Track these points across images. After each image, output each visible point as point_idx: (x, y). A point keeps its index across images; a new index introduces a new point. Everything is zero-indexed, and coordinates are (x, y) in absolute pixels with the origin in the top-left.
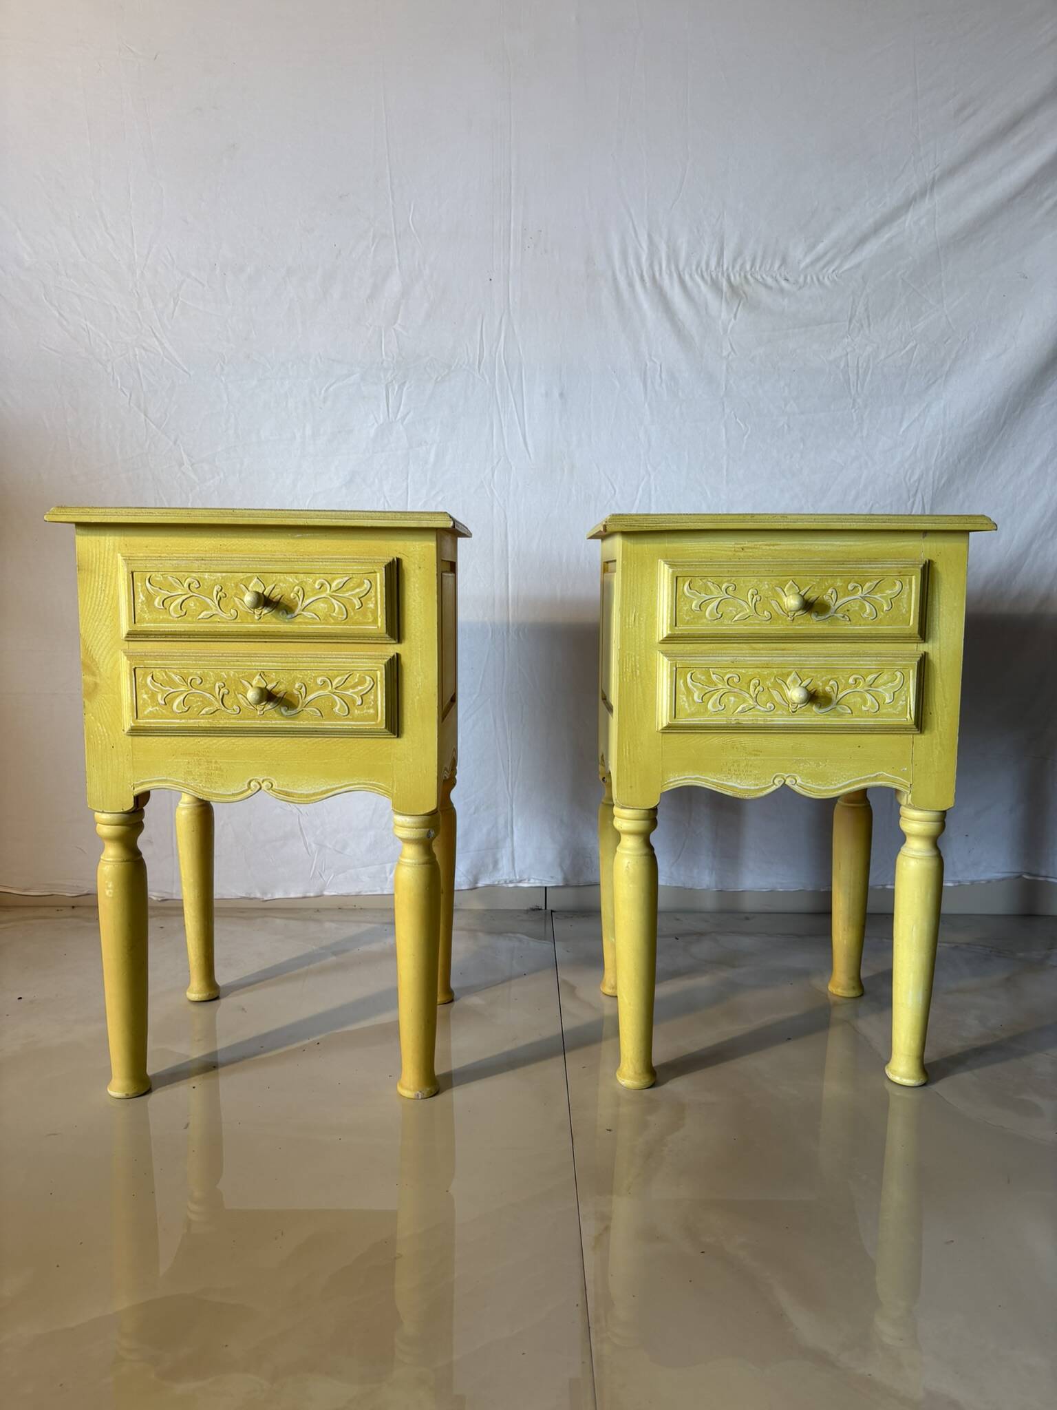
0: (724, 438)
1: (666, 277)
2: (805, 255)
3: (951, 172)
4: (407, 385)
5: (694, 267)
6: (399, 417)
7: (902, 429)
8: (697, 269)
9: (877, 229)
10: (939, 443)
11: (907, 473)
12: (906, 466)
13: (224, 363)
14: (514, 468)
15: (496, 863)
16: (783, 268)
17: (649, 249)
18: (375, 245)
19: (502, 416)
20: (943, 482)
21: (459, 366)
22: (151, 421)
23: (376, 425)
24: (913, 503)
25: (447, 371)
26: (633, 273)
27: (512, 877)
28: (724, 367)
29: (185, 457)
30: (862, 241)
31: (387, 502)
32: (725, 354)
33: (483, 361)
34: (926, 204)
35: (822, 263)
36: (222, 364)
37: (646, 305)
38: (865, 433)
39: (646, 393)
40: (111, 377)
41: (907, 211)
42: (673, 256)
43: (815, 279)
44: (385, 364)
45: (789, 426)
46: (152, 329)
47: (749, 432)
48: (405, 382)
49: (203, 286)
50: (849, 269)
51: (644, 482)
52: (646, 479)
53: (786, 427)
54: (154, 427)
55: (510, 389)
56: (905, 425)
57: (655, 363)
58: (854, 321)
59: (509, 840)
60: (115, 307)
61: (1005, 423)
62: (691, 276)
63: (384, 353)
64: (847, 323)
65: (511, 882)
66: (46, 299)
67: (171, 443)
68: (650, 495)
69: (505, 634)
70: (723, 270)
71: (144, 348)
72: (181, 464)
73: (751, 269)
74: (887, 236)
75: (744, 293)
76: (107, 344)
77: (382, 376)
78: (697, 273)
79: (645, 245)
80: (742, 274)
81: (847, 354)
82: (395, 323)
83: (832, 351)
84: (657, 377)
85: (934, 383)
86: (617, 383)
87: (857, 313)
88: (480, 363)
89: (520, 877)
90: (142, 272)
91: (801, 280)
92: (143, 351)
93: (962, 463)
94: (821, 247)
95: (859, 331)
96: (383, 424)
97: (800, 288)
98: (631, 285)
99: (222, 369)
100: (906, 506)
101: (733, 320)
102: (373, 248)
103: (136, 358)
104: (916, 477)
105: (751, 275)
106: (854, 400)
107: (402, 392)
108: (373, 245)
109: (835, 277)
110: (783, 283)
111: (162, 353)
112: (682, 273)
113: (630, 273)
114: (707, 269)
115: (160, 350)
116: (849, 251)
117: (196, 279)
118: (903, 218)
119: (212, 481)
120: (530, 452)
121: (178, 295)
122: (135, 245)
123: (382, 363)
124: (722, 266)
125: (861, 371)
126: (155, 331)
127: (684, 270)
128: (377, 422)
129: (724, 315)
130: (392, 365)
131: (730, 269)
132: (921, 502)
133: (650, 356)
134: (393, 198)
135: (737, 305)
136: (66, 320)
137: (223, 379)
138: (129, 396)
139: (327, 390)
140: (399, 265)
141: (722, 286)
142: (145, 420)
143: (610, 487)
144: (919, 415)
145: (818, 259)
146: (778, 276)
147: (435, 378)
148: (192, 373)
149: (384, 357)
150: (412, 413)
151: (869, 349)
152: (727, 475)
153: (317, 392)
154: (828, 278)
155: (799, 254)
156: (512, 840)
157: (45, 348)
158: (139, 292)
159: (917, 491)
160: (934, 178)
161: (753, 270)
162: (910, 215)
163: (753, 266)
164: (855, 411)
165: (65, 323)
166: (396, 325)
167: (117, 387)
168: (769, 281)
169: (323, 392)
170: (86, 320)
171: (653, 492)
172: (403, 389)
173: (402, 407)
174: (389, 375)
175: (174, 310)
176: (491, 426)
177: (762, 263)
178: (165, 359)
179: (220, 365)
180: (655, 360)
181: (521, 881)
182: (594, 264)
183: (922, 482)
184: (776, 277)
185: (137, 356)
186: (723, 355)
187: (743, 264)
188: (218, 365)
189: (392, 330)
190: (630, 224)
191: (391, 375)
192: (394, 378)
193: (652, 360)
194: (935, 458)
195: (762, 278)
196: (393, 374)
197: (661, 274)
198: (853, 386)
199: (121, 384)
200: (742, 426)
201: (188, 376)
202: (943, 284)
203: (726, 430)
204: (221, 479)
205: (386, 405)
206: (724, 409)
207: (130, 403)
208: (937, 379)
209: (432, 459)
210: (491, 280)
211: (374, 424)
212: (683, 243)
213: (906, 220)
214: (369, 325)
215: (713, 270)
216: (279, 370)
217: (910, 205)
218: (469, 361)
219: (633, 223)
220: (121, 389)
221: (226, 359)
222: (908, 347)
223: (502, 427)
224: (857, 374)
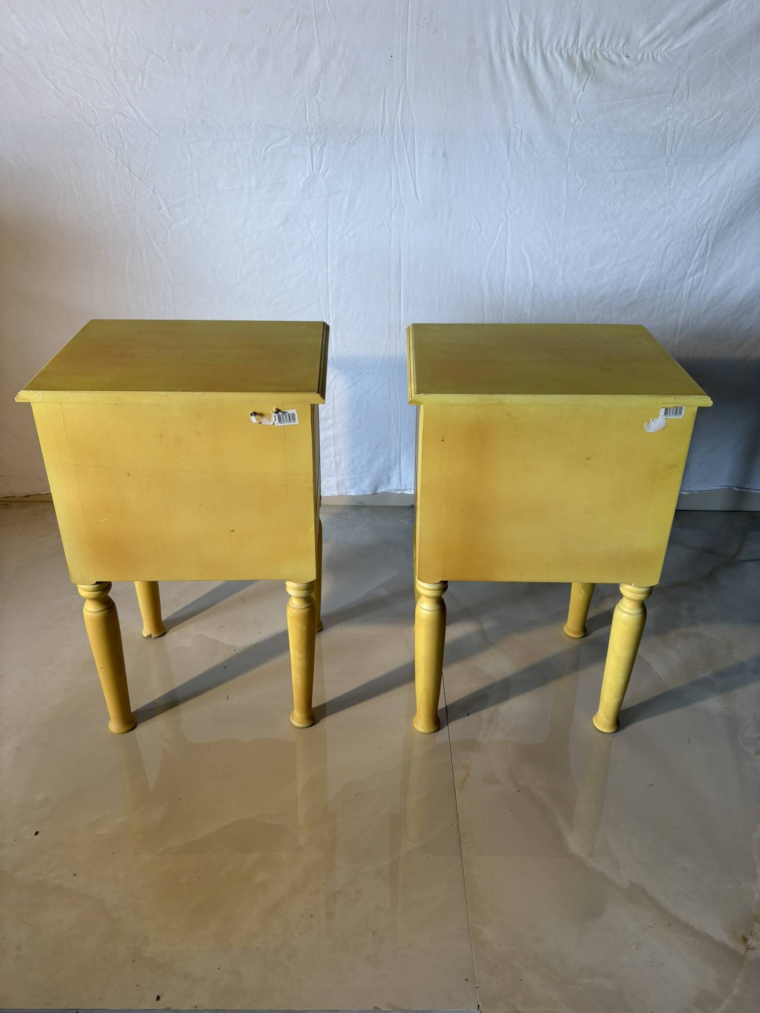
0: (565, 189)
1: (531, 54)
2: (645, 35)
4: (327, 147)
5: (555, 45)
6: (320, 172)
7: (701, 184)
8: (557, 47)
9: (707, 11)
10: (727, 195)
11: (699, 218)
12: (700, 212)
13: (185, 126)
14: (406, 211)
15: (389, 479)
16: (625, 47)
17: (519, 29)
18: (299, 24)
19: (399, 171)
20: (725, 224)
21: (366, 131)
22: (133, 174)
23: (304, 179)
24: (700, 241)
25: (356, 136)
26: (505, 49)
27: (399, 488)
28: (570, 133)
29: (162, 203)
30: (692, 23)
31: (313, 237)
32: (572, 121)
33: (385, 126)
35: (658, 42)
37: (514, 79)
38: (672, 185)
39: (508, 154)
40: (100, 139)
42: (538, 35)
43: (650, 56)
44: (309, 129)
45: (615, 180)
46: (127, 98)
47: (584, 185)
48: (325, 145)
49: (164, 61)
50: (680, 47)
51: (502, 224)
52: (504, 220)
53: (613, 181)
54: (136, 178)
55: (405, 148)
56: (704, 179)
57: (517, 128)
58: (677, 93)
59: (398, 465)
60: (97, 80)
62: (551, 53)
63: (308, 120)
64: (672, 93)
65: (399, 490)
66: (42, 73)
67: (151, 192)
68: (506, 233)
69: (398, 332)
70: (578, 47)
71: (123, 115)
72: (160, 208)
73: (601, 46)
74: (713, 19)
75: (593, 68)
76: (93, 111)
77: (308, 140)
78: (557, 51)
79: (516, 26)
80: (593, 51)
81: (668, 120)
82: (317, 94)
83: (656, 118)
84: (518, 140)
85: (732, 144)
86: (487, 145)
87: (680, 86)
88: (382, 129)
89: (405, 488)
90: (115, 50)
91: (639, 57)
92: (122, 118)
93: (743, 210)
95: (680, 100)
96: (308, 178)
97: (638, 64)
98: (503, 61)
99: (184, 132)
100: (695, 243)
101: (582, 91)
102: (298, 27)
103: (117, 123)
104: (705, 221)
105: (600, 52)
106: (668, 159)
107: (323, 152)
108: (297, 24)
109: (667, 55)
110: (625, 59)
111: (137, 119)
112: (544, 50)
113: (503, 50)
114: (565, 48)
116: (681, 33)
117: (157, 55)
118: (727, 3)
119: (184, 221)
120: (419, 198)
121: (145, 69)
122: (107, 26)
123: (307, 129)
124: (578, 44)
125: (676, 135)
126: (129, 100)
127: (546, 47)
128: (304, 176)
129: (575, 88)
130: (315, 130)
131: (584, 47)
132: (706, 240)
133: (514, 122)
135: (586, 79)
136: (60, 91)
137: (186, 141)
138: (115, 154)
139: (265, 150)
140: (318, 43)
141: (576, 61)
142: (130, 173)
143: (478, 226)
144: (716, 172)
145: (655, 38)
146: (621, 53)
147: (348, 141)
148: (160, 135)
149: (308, 123)
150: (330, 168)
151: (685, 116)
152: (565, 218)
153: (258, 152)
154: (661, 55)
155: (641, 36)
156: (400, 466)
157: (46, 115)
158: (114, 66)
159: (705, 231)
161: (602, 47)
163: (602, 44)
164: (667, 168)
165: (60, 94)
166: (317, 96)
167: (105, 146)
168: (614, 57)
169: (263, 152)
170: (75, 90)
171: (509, 230)
172: (323, 149)
173: (323, 164)
174: (313, 138)
175: (143, 82)
176: (391, 179)
177: (610, 42)
178: (139, 123)
179: (183, 130)
180: (518, 126)
181: (405, 490)
182: (475, 42)
183: (709, 225)
184: (619, 54)
185: (118, 121)
186: (571, 122)
187: (594, 43)
188: (181, 129)
189: (315, 101)
190: (506, 6)
191: (314, 138)
192: (317, 140)
193: (515, 127)
194: (722, 206)
195: (608, 54)
196: (316, 137)
197: (527, 51)
198: (669, 147)
199: (108, 144)
200: (580, 180)
201: (159, 137)
202: (751, 60)
203: (567, 183)
204: (190, 220)
205: (311, 163)
206: (567, 167)
207: (116, 160)
208: (734, 142)
209: (345, 205)
210: (392, 56)
211: (302, 178)
212: (547, 22)
213: (729, 5)
214: (296, 96)
215: (570, 47)
216: (228, 134)
218: (374, 127)
219: (508, 6)
220: (108, 148)
221: (187, 123)
222: (716, 115)
223: (398, 180)
224: (674, 137)
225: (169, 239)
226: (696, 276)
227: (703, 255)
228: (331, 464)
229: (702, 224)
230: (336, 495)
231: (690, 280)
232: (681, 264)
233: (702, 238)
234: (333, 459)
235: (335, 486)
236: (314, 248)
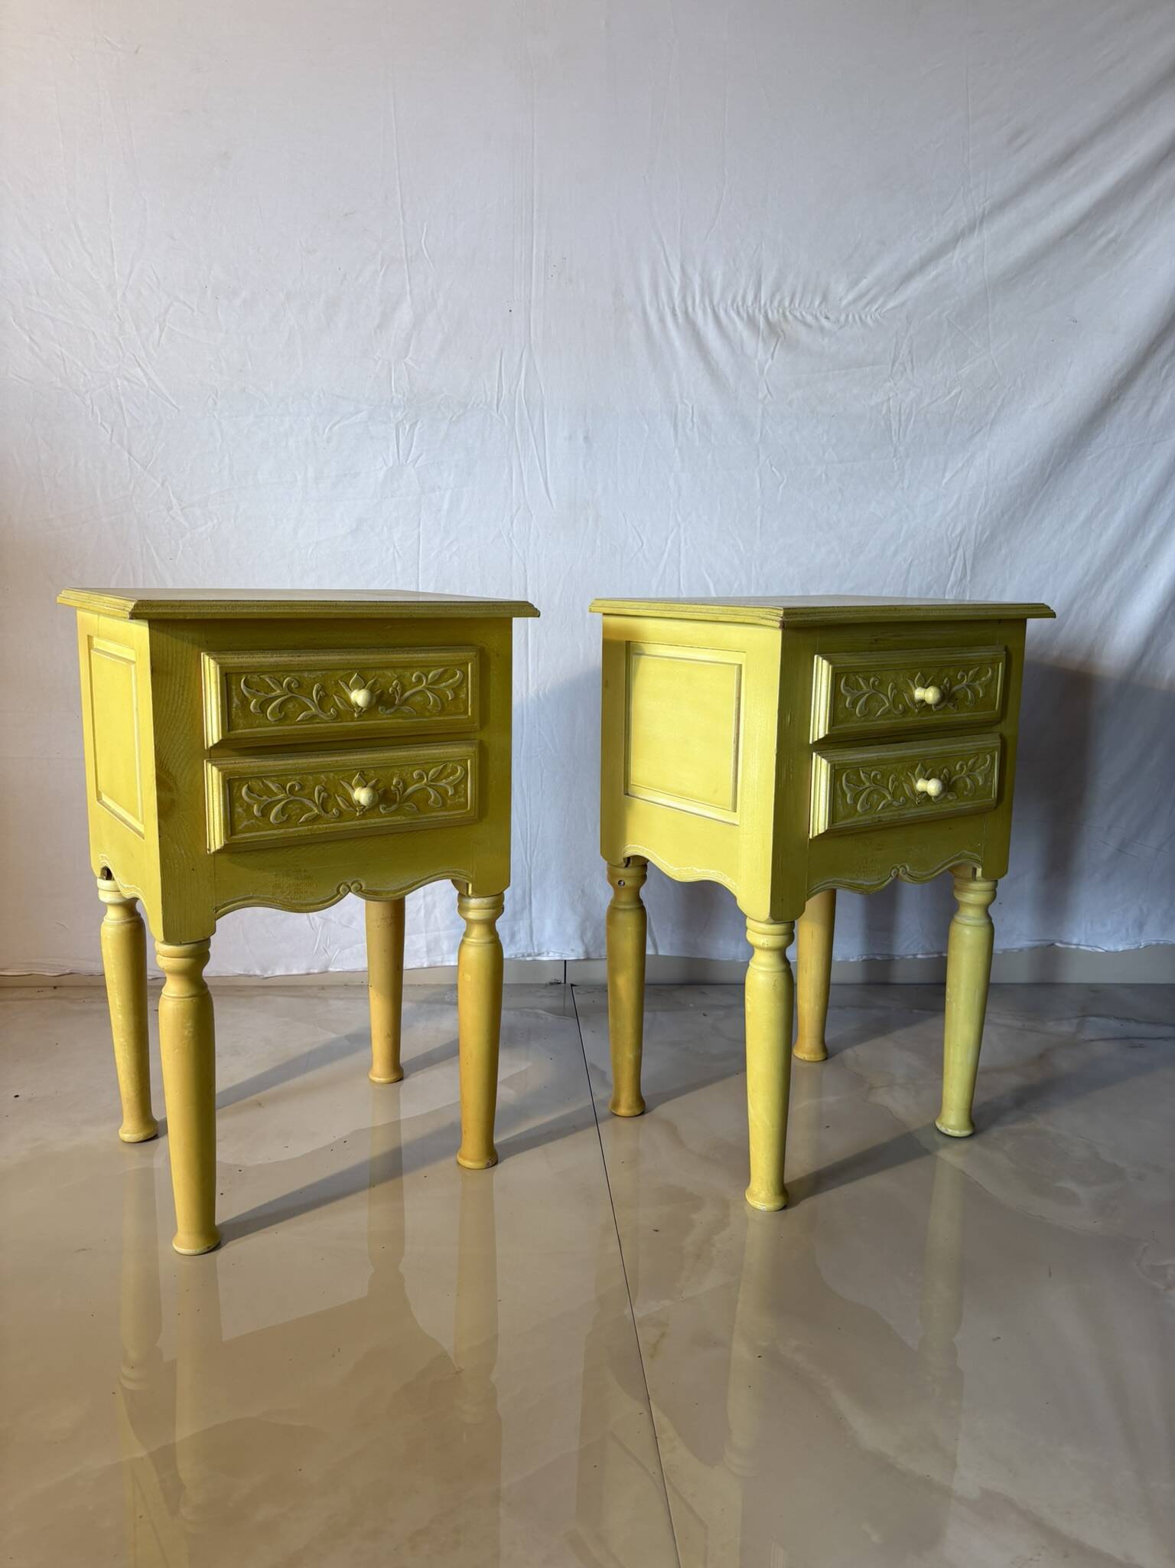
0: (758, 487)
1: (700, 313)
2: (848, 291)
3: (1001, 206)
4: (419, 425)
5: (729, 302)
6: (410, 460)
8: (732, 305)
9: (923, 265)
10: (983, 495)
11: (948, 527)
12: (949, 520)
13: (216, 396)
14: (534, 517)
15: (512, 935)
16: (823, 306)
17: (682, 281)
18: (384, 269)
19: (522, 460)
20: (985, 536)
21: (475, 405)
22: (135, 460)
23: (385, 468)
24: (955, 559)
25: (461, 412)
26: (664, 307)
27: (530, 951)
28: (760, 411)
29: (174, 501)
30: (907, 278)
31: (397, 551)
32: (761, 396)
33: (503, 398)
34: (974, 241)
35: (865, 300)
36: (214, 397)
37: (678, 342)
38: (906, 482)
39: (676, 438)
40: (90, 411)
41: (955, 247)
42: (707, 289)
43: (857, 317)
44: (395, 401)
45: (826, 475)
46: (136, 358)
47: (785, 481)
48: (417, 422)
49: (193, 311)
50: (895, 308)
51: (672, 534)
52: (675, 530)
53: (824, 476)
54: (139, 467)
55: (530, 429)
56: (948, 475)
57: (686, 405)
58: (897, 364)
59: (526, 911)
60: (94, 333)
61: (1050, 475)
62: (726, 311)
63: (393, 390)
64: (890, 366)
65: (529, 955)
66: (14, 320)
67: (159, 485)
68: (680, 546)
70: (760, 306)
72: (170, 509)
73: (790, 305)
74: (934, 273)
75: (783, 331)
76: (85, 375)
77: (392, 416)
78: (733, 309)
79: (677, 275)
80: (781, 311)
81: (889, 399)
82: (405, 357)
83: (873, 396)
84: (689, 420)
85: (980, 430)
86: (646, 427)
87: (901, 356)
88: (498, 403)
89: (538, 950)
90: (124, 294)
91: (843, 318)
92: (126, 383)
93: (1006, 517)
94: (864, 284)
95: (902, 373)
96: (392, 467)
97: (841, 327)
98: (662, 320)
99: (215, 403)
100: (947, 563)
101: (770, 360)
102: (382, 274)
103: (118, 390)
104: (958, 531)
105: (790, 311)
106: (896, 449)
107: (414, 433)
108: (381, 270)
109: (879, 317)
110: (824, 321)
111: (147, 384)
112: (716, 309)
113: (661, 306)
114: (743, 305)
116: (894, 289)
117: (185, 303)
118: (951, 254)
119: (204, 527)
120: (553, 499)
121: (165, 320)
122: (115, 263)
123: (392, 400)
124: (760, 301)
125: (903, 418)
126: (138, 359)
127: (719, 303)
128: (386, 464)
129: (761, 353)
130: (402, 402)
131: (768, 305)
132: (962, 558)
133: (681, 397)
134: (404, 220)
135: (774, 344)
136: (37, 344)
137: (216, 415)
138: (110, 432)
139: (331, 429)
140: (410, 293)
141: (759, 323)
142: (129, 459)
143: (638, 539)
144: (963, 466)
145: (860, 297)
146: (818, 315)
147: (449, 418)
148: (181, 407)
149: (394, 394)
150: (424, 456)
151: (912, 394)
152: (761, 527)
153: (321, 431)
154: (871, 317)
155: (842, 292)
156: (530, 912)
157: (15, 378)
158: (120, 315)
159: (958, 546)
160: (984, 210)
161: (792, 306)
162: (957, 251)
163: (792, 301)
164: (896, 461)
165: (36, 349)
166: (408, 358)
167: (97, 422)
168: (809, 319)
169: (327, 430)
170: (60, 345)
171: (682, 544)
172: (414, 430)
173: (413, 449)
174: (399, 414)
175: (161, 336)
176: (511, 469)
177: (802, 299)
178: (150, 391)
179: (213, 399)
180: (686, 401)
181: (539, 955)
182: (623, 297)
183: (964, 538)
184: (816, 315)
185: (119, 388)
186: (760, 398)
187: (781, 302)
188: (211, 399)
189: (403, 365)
190: (662, 252)
191: (401, 414)
192: (405, 416)
193: (682, 402)
194: (977, 512)
195: (801, 314)
196: (404, 412)
197: (694, 308)
198: (895, 434)
199: (101, 418)
200: (778, 475)
201: (176, 410)
202: (990, 326)
203: (761, 479)
204: (214, 526)
205: (396, 446)
206: (758, 456)
207: (111, 440)
208: (982, 427)
209: (445, 507)
210: (510, 311)
211: (383, 467)
212: (718, 276)
213: (952, 258)
215: (750, 303)
216: (278, 406)
217: (958, 240)
218: (486, 399)
219: (665, 252)
220: (101, 423)
221: (219, 393)
222: (953, 394)
223: (522, 472)
224: (900, 420)
225: (180, 553)
227: (961, 580)
228: (419, 910)
229: (953, 535)
230: (425, 966)
232: (932, 591)
233: (956, 556)
234: (421, 901)
235: (425, 949)
236: (399, 569)
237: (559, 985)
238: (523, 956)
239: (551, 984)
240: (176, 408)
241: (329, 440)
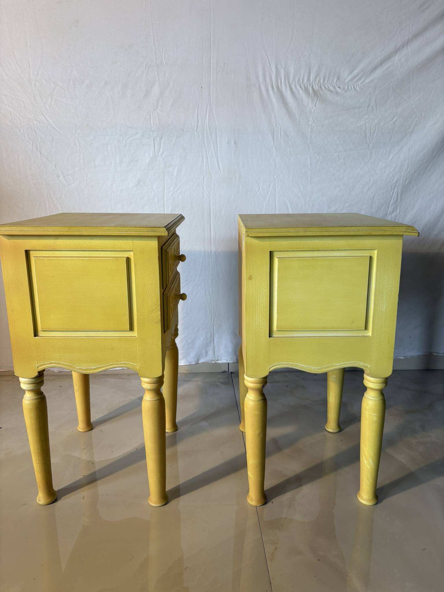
0: (309, 163)
1: (283, 86)
2: (348, 76)
3: (416, 36)
4: (163, 138)
5: (297, 82)
6: (160, 154)
7: (390, 159)
9: (382, 63)
10: (406, 165)
11: (391, 178)
12: (391, 175)
14: (213, 177)
15: (207, 353)
16: (338, 82)
17: (276, 72)
18: (147, 70)
19: (207, 153)
20: (407, 182)
21: (187, 130)
22: (43, 156)
23: (149, 157)
24: (393, 193)
25: (182, 132)
26: (268, 84)
27: (214, 359)
28: (310, 130)
29: (60, 173)
30: (375, 69)
31: (155, 193)
32: (310, 123)
33: (199, 127)
34: (404, 52)
35: (356, 79)
36: (76, 128)
37: (274, 100)
38: (373, 160)
39: (274, 142)
40: (23, 135)
41: (396, 55)
42: (287, 76)
43: (352, 87)
44: (153, 129)
45: (338, 157)
46: (41, 111)
47: (321, 160)
48: (162, 137)
49: (65, 90)
50: (369, 82)
51: (272, 184)
52: (273, 182)
53: (337, 158)
54: (45, 159)
55: (211, 139)
56: (391, 156)
57: (278, 128)
58: (370, 108)
59: (212, 343)
60: (23, 101)
61: (436, 155)
62: (295, 86)
63: (152, 124)
64: (367, 109)
65: (213, 361)
67: (54, 167)
68: (275, 189)
70: (310, 83)
71: (38, 121)
72: (59, 177)
74: (386, 66)
75: (320, 94)
76: (20, 119)
77: (152, 135)
78: (298, 85)
79: (274, 70)
80: (319, 85)
81: (366, 123)
82: (157, 109)
83: (359, 122)
84: (279, 134)
85: (405, 136)
86: (261, 138)
87: (371, 104)
88: (197, 128)
90: (35, 84)
91: (346, 87)
92: (38, 123)
93: (416, 174)
94: (355, 72)
95: (372, 112)
96: (152, 157)
97: (346, 91)
98: (267, 90)
99: (76, 131)
100: (390, 194)
101: (314, 107)
102: (146, 72)
103: (34, 126)
104: (395, 181)
105: (323, 85)
106: (368, 145)
108: (145, 70)
109: (362, 87)
110: (338, 89)
111: (47, 123)
112: (291, 84)
114: (303, 82)
115: (45, 121)
116: (369, 74)
117: (61, 87)
118: (394, 58)
119: (73, 185)
120: (221, 169)
121: (53, 95)
122: (31, 70)
123: (151, 128)
124: (310, 81)
125: (372, 131)
126: (43, 112)
127: (292, 83)
129: (310, 105)
130: (156, 129)
131: (313, 82)
132: (397, 192)
133: (276, 124)
134: (155, 47)
135: (316, 100)
137: (77, 136)
138: (32, 144)
139: (126, 141)
140: (158, 80)
141: (310, 90)
142: (41, 156)
143: (257, 186)
144: (398, 152)
145: (354, 77)
146: (336, 85)
147: (176, 136)
148: (61, 133)
149: (152, 125)
150: (166, 151)
151: (376, 121)
152: (310, 180)
153: (122, 142)
154: (359, 87)
155: (346, 76)
156: (214, 343)
158: (34, 93)
159: (395, 186)
160: (409, 38)
161: (324, 82)
162: (397, 56)
163: (324, 81)
164: (369, 150)
166: (158, 110)
167: (26, 140)
168: (331, 88)
169: (124, 142)
170: (9, 107)
171: (277, 188)
172: (161, 141)
173: (161, 149)
175: (51, 102)
176: (203, 158)
177: (328, 79)
178: (48, 126)
179: (75, 129)
180: (278, 126)
181: (218, 360)
182: (250, 80)
183: (397, 183)
184: (334, 86)
187: (320, 80)
188: (74, 129)
189: (156, 112)
190: (267, 60)
191: (156, 134)
192: (157, 135)
193: (276, 127)
194: (404, 172)
195: (328, 86)
197: (281, 85)
198: (368, 138)
199: (28, 138)
200: (318, 157)
202: (411, 89)
203: (310, 159)
204: (78, 184)
205: (153, 148)
206: (309, 149)
207: (32, 147)
208: (406, 135)
209: (175, 173)
210: (202, 88)
211: (148, 157)
212: (292, 69)
213: (394, 60)
214: (145, 110)
215: (306, 82)
216: (103, 132)
217: (397, 51)
218: (192, 127)
219: (269, 60)
220: (28, 140)
221: (78, 126)
222: (394, 120)
223: (207, 157)
224: (370, 132)
225: (64, 195)
226: (393, 215)
227: (396, 201)
231: (390, 217)
232: (383, 207)
233: (394, 191)
236: (156, 200)
237: (226, 373)
238: (211, 361)
239: (223, 372)
240: (60, 133)
241: (125, 146)
